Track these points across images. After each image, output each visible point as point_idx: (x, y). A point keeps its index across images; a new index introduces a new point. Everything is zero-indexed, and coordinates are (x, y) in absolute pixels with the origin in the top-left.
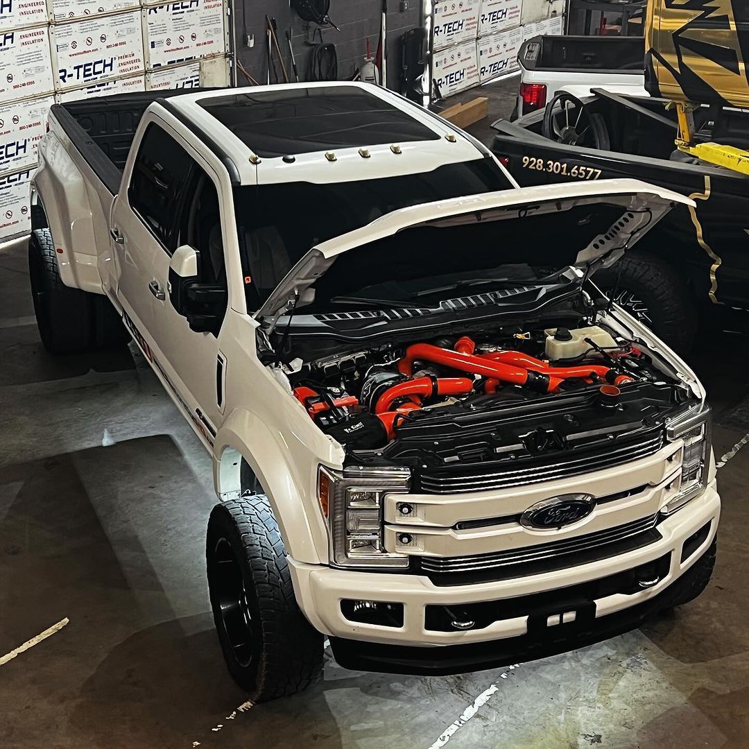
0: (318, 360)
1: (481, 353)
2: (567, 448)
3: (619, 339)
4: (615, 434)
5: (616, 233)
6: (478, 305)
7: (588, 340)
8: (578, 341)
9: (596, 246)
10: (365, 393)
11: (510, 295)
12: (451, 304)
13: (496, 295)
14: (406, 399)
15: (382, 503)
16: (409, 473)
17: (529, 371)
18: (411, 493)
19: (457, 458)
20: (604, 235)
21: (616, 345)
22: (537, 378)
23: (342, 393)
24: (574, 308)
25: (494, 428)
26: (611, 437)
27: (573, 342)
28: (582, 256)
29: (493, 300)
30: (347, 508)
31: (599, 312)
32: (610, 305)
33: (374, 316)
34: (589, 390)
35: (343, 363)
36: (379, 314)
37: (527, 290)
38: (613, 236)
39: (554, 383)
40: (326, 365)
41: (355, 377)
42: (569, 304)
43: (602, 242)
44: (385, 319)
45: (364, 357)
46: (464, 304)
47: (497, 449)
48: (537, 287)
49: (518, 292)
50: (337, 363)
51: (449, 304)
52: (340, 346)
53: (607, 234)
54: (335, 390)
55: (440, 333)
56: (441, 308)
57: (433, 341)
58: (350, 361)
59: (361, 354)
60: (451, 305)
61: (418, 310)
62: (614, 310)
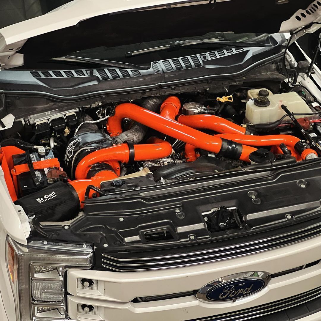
0: (31, 116)
1: (186, 113)
2: (246, 229)
3: (315, 104)
4: (293, 214)
5: (315, 10)
6: (187, 67)
7: (284, 107)
8: (274, 108)
9: (298, 18)
10: (68, 154)
11: (218, 57)
12: (161, 65)
13: (205, 57)
14: (104, 166)
15: (65, 276)
16: (91, 250)
17: (223, 140)
18: (92, 269)
19: (137, 238)
20: (305, 10)
21: (311, 112)
22: (230, 148)
23: (47, 153)
24: (278, 69)
25: (180, 204)
26: (289, 217)
27: (271, 109)
28: (286, 25)
29: (201, 63)
30: (31, 279)
31: (300, 74)
32: (310, 67)
33: (87, 76)
34: (275, 166)
35: (54, 120)
36: (91, 73)
37: (235, 52)
38: (313, 12)
39: (246, 152)
40: (38, 122)
41: (65, 133)
42: (274, 67)
43: (304, 15)
44: (97, 79)
45: (74, 115)
46: (174, 66)
47: (178, 228)
48: (245, 49)
49: (227, 54)
50: (48, 120)
51: (160, 65)
52: (52, 104)
53: (308, 9)
54: (42, 149)
55: (147, 95)
56: (151, 70)
57: (140, 103)
58: (60, 118)
59: (72, 112)
60: (161, 67)
61: (129, 71)
62: (314, 73)
